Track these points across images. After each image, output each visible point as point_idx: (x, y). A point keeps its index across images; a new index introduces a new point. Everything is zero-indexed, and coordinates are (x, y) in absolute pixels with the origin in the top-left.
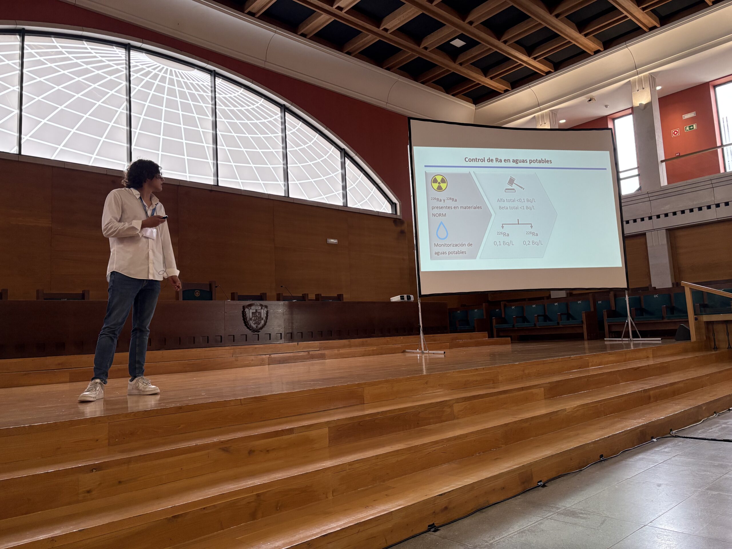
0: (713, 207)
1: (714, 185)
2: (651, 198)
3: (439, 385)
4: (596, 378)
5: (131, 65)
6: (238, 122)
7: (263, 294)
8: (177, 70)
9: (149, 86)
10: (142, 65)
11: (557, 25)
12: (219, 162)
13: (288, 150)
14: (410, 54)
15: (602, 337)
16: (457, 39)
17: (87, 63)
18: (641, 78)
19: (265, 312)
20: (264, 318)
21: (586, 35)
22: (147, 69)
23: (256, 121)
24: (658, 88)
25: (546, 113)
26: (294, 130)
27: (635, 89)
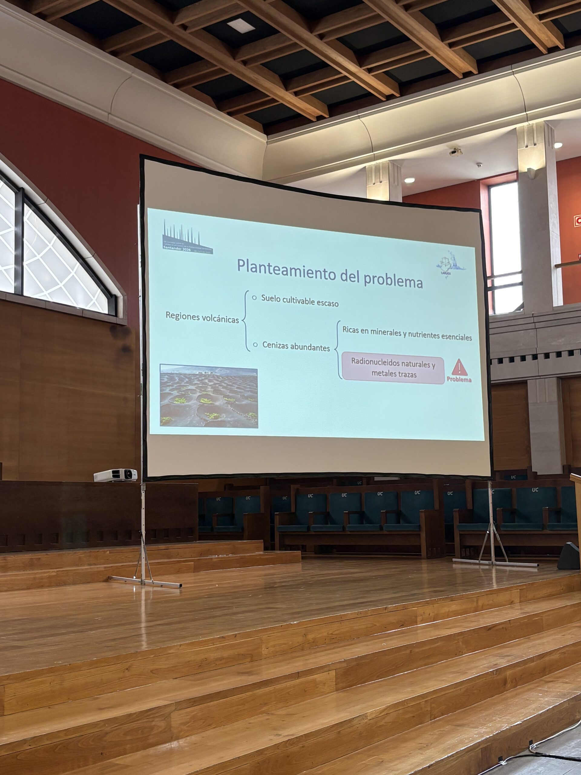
2: (538, 325)
3: (153, 672)
14: (156, 32)
15: (449, 556)
16: (240, 20)
18: (532, 126)
21: (451, 45)
24: (558, 145)
25: (382, 163)
27: (523, 143)
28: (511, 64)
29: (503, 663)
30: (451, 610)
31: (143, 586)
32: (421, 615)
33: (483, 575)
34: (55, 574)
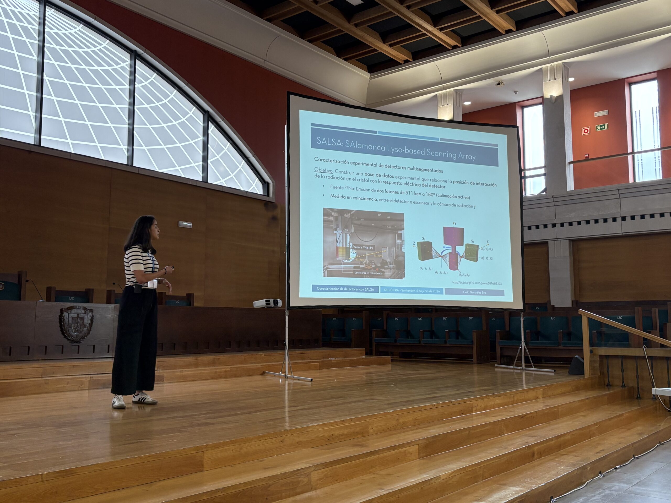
0: (619, 220)
1: (621, 196)
2: (556, 204)
3: (297, 443)
6: (72, 66)
7: (89, 289)
12: (43, 116)
13: (136, 107)
15: (492, 362)
18: (554, 66)
19: (90, 318)
20: (88, 325)
21: (498, 12)
23: (97, 68)
24: (571, 79)
25: (449, 92)
26: (146, 83)
27: (547, 78)
28: (540, 24)
29: (532, 441)
30: (496, 403)
31: (287, 379)
32: (476, 407)
33: (517, 378)
34: (229, 369)
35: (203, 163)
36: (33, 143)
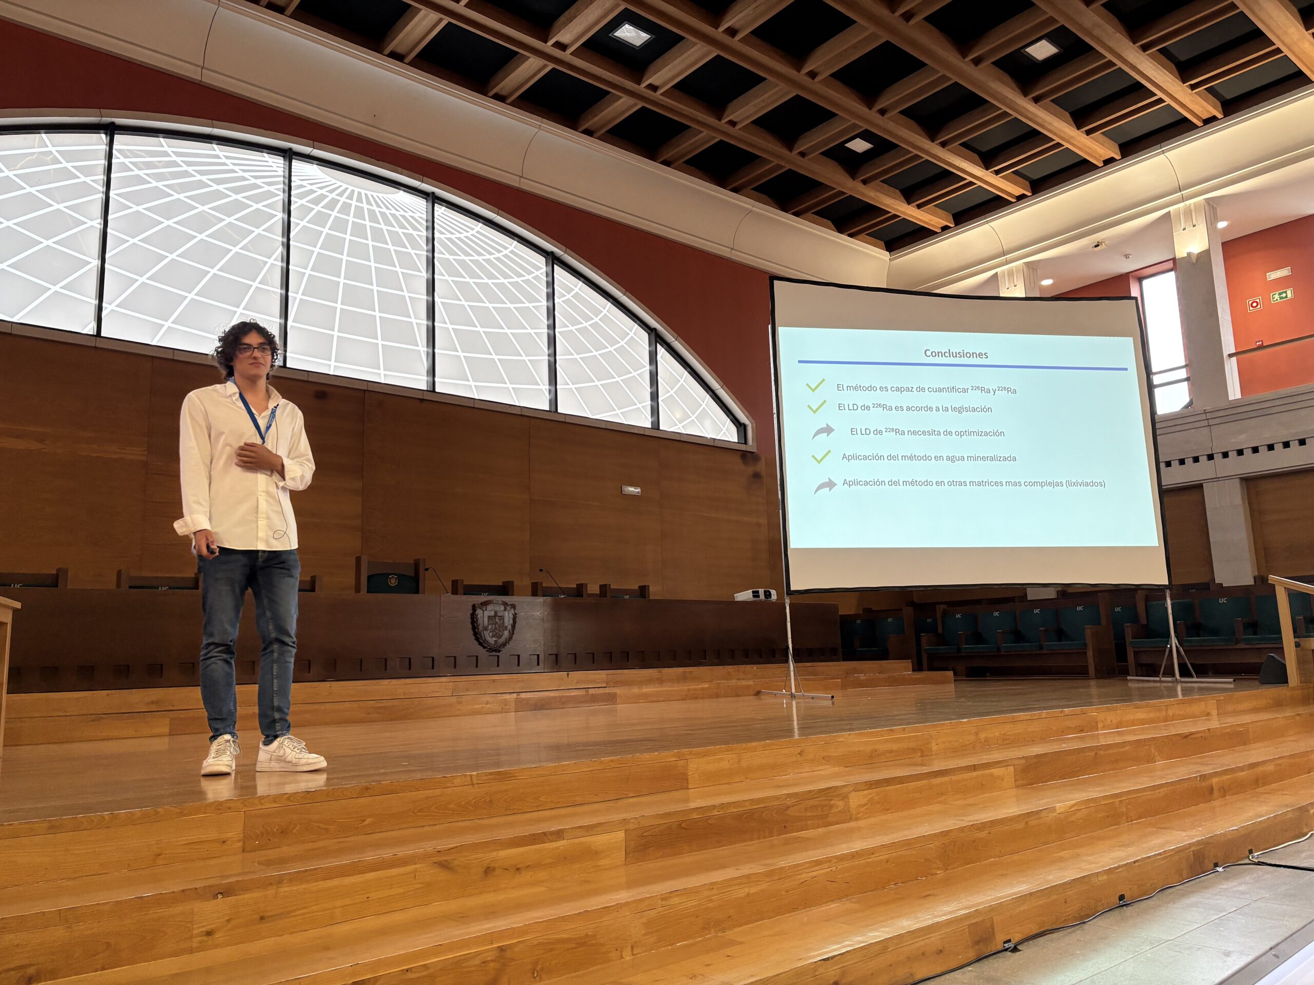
2: (1211, 422)
3: (823, 758)
4: (1111, 751)
5: (293, 184)
6: (471, 281)
7: (508, 582)
8: (369, 193)
9: (321, 219)
10: (311, 184)
11: (1035, 115)
12: (436, 351)
13: (557, 330)
14: (773, 164)
15: (1123, 673)
16: (858, 139)
17: (219, 182)
18: (1190, 207)
19: (511, 616)
20: (510, 627)
21: (1088, 133)
22: (320, 192)
23: (502, 280)
24: (1222, 225)
25: (1016, 267)
26: (569, 296)
27: (1179, 226)
28: (1160, 143)
29: (1207, 770)
30: (1136, 718)
31: (793, 699)
32: (1101, 722)
33: (1165, 690)
35: (652, 403)
36: (425, 389)
